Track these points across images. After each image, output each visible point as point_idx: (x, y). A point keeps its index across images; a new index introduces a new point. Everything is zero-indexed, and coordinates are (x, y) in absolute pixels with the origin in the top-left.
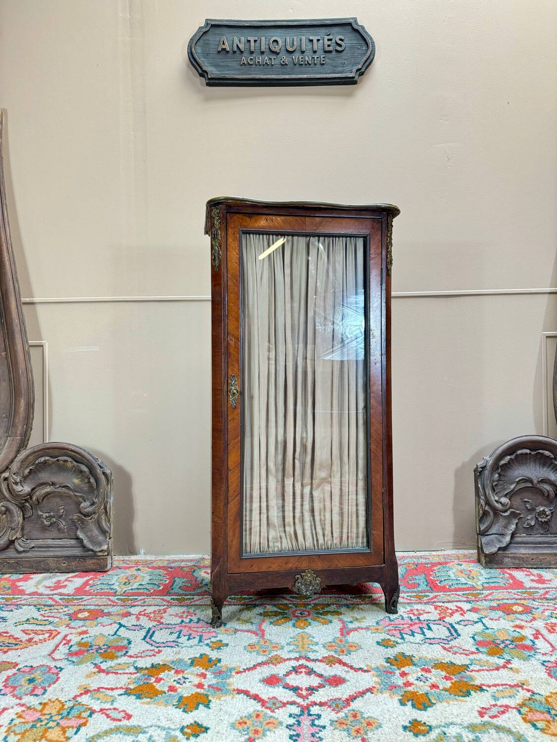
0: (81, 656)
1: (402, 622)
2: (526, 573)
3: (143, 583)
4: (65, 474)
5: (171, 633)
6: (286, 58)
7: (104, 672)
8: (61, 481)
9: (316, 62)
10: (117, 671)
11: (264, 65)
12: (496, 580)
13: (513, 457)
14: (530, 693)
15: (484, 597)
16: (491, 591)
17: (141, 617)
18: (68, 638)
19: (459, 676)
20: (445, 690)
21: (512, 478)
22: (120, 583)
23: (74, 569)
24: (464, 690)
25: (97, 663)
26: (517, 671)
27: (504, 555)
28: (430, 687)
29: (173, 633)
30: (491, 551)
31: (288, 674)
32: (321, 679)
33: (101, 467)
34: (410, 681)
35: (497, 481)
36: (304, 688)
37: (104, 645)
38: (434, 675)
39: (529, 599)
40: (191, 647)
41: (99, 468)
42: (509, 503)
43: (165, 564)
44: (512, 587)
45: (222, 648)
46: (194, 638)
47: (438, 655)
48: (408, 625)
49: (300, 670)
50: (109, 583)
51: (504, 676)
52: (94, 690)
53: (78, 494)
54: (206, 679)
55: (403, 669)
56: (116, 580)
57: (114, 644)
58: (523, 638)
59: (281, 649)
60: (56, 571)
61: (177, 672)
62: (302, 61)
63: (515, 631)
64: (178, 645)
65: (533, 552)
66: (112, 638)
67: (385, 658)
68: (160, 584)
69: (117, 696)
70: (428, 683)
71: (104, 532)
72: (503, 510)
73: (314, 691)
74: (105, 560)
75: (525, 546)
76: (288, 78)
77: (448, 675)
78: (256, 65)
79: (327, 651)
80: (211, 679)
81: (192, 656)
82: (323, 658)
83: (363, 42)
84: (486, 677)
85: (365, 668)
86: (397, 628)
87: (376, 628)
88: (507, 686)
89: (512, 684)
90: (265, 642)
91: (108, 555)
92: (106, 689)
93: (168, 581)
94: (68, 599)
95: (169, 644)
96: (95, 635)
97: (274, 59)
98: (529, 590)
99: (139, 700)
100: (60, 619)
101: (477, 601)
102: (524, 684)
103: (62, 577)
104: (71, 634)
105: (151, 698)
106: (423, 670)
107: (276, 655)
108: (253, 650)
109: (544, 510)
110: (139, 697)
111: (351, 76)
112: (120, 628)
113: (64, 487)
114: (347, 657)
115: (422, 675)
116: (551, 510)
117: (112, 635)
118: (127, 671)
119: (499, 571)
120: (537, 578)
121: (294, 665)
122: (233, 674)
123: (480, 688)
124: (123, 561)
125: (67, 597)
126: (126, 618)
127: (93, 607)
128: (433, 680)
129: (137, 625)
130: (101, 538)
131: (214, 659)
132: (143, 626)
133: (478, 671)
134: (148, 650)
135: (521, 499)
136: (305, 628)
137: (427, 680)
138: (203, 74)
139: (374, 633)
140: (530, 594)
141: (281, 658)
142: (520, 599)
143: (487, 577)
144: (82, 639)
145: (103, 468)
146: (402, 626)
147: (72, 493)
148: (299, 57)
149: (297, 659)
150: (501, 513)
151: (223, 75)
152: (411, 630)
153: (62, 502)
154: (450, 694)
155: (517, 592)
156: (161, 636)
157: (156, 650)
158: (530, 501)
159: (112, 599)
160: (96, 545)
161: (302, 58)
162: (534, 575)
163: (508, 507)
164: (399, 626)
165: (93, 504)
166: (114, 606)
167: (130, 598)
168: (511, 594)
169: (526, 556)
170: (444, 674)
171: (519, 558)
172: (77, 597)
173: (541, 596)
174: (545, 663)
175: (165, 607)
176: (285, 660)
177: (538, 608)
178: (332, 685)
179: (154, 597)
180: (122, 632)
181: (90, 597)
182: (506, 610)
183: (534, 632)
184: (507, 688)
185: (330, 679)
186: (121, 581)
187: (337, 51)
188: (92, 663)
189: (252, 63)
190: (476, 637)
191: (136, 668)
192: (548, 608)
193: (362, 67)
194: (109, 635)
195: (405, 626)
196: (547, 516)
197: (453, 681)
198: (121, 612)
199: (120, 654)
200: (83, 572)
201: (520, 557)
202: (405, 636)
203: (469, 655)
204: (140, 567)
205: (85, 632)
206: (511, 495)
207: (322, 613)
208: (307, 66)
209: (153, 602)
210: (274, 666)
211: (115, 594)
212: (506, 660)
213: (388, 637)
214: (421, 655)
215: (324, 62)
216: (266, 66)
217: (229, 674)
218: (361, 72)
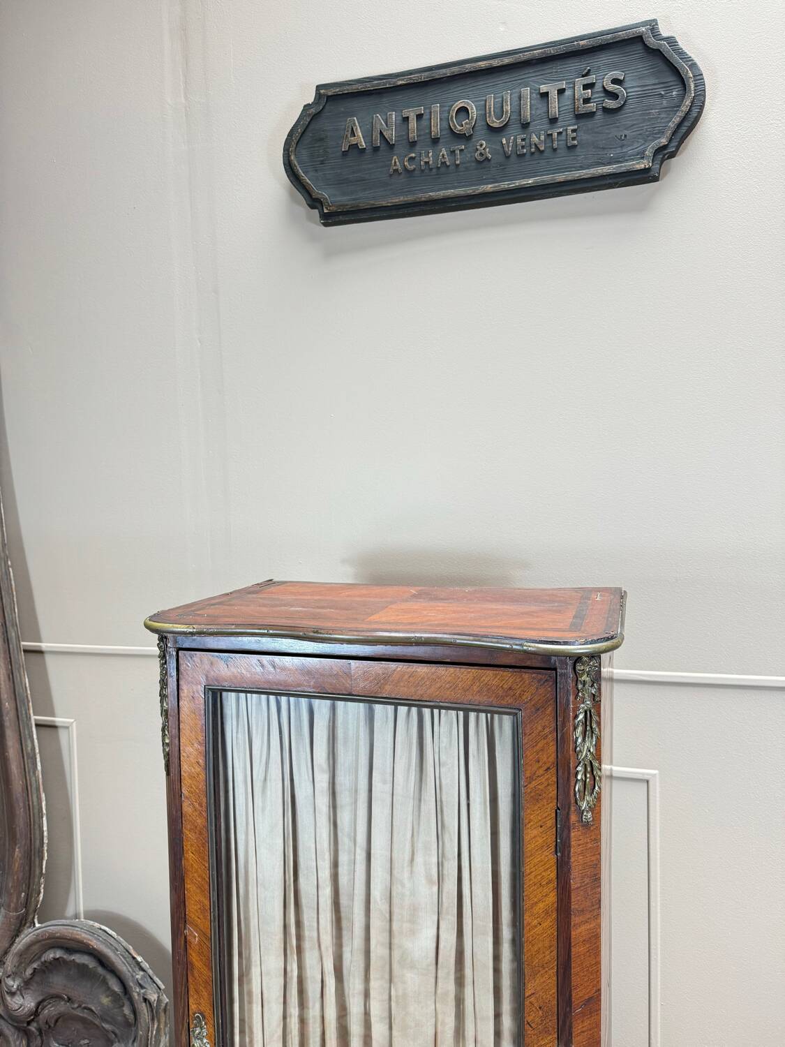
6: (484, 145)
8: (82, 999)
9: (556, 145)
11: (438, 168)
33: (141, 988)
41: (138, 989)
53: (107, 1026)
76: (491, 190)
78: (423, 171)
83: (671, 79)
97: (461, 150)
111: (642, 166)
113: (85, 1008)
138: (314, 202)
145: (145, 988)
147: (98, 1023)
148: (515, 140)
151: (354, 203)
153: (85, 1032)
161: (523, 140)
187: (606, 111)
189: (413, 167)
193: (670, 140)
208: (537, 155)
215: (576, 142)
216: (443, 170)
218: (666, 153)
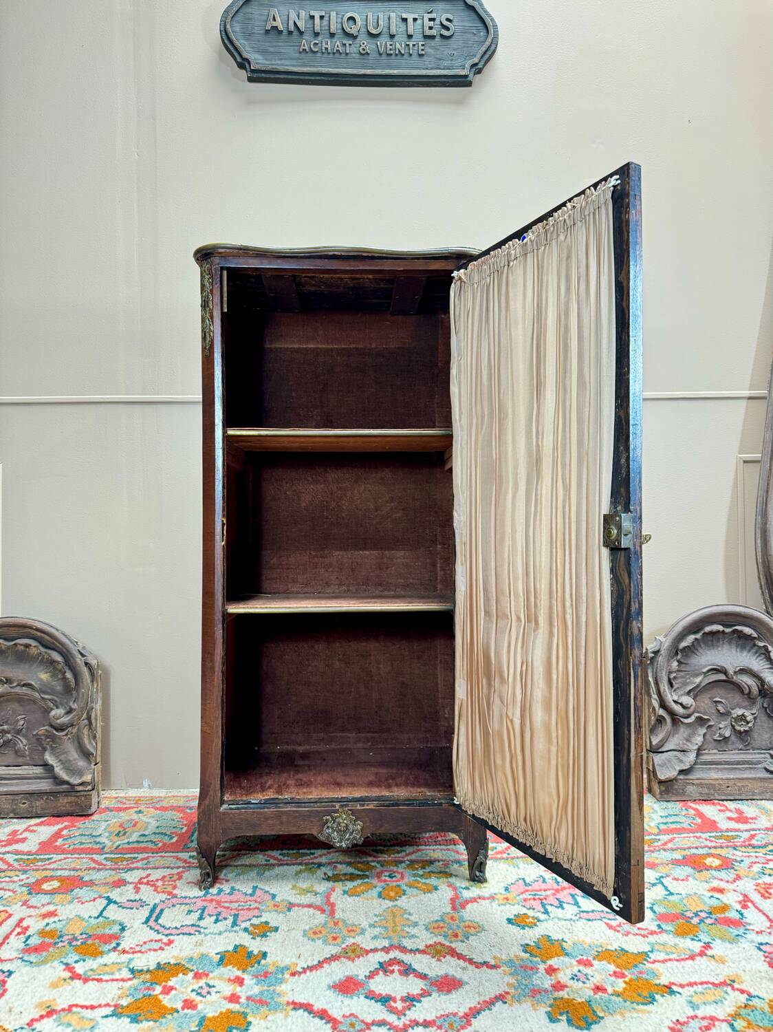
0: (44, 954)
1: (544, 886)
2: (719, 807)
3: (146, 833)
4: (27, 666)
5: (189, 912)
6: (365, 43)
7: (80, 979)
8: (21, 678)
9: (411, 52)
10: (102, 977)
11: (334, 53)
12: (677, 819)
13: (698, 636)
14: (745, 996)
15: (663, 845)
16: (671, 836)
17: (142, 887)
18: (24, 924)
19: (635, 970)
20: (617, 994)
21: (697, 667)
22: (111, 833)
23: (39, 812)
24: (645, 993)
25: (69, 962)
26: (722, 961)
27: (688, 781)
28: (593, 990)
29: (192, 911)
30: (667, 776)
31: (372, 975)
32: (425, 982)
33: (83, 655)
34: (562, 981)
35: (675, 672)
36: (398, 997)
37: (81, 934)
38: (596, 970)
39: (727, 847)
40: (220, 933)
41: (80, 657)
42: (694, 704)
43: (181, 803)
44: (701, 828)
45: (268, 934)
46: (225, 919)
47: (601, 937)
48: (553, 892)
49: (391, 968)
50: (94, 834)
51: (703, 969)
52: (63, 1010)
53: (46, 697)
54: (244, 987)
55: (549, 962)
56: (105, 829)
57: (99, 932)
58: (725, 908)
59: (361, 933)
60: (12, 815)
61: (197, 976)
62: (391, 50)
63: (712, 897)
64: (199, 932)
65: (728, 776)
66: (93, 921)
67: (522, 945)
68: (173, 833)
69: (99, 1019)
70: (590, 984)
71: (87, 755)
72: (684, 714)
73: (415, 1003)
74: (89, 798)
75: (716, 768)
76: (369, 74)
77: (618, 970)
78: (323, 53)
79: (433, 935)
80: (251, 987)
81: (221, 949)
82: (427, 946)
83: (480, 25)
84: (676, 971)
85: (493, 962)
86: (537, 897)
87: (505, 896)
88: (710, 986)
89: (716, 982)
90: (336, 924)
91: (93, 789)
92: (82, 1007)
93: (185, 829)
94: (28, 859)
95: (186, 930)
96: (67, 918)
97: (350, 45)
98: (726, 834)
99: (135, 1025)
100: (14, 892)
101: (653, 852)
102: (734, 981)
103: (19, 825)
104: (30, 916)
105: (156, 1022)
106: (580, 962)
107: (354, 944)
108: (317, 936)
109: (743, 715)
110: (135, 1020)
111: (463, 74)
112: (108, 905)
113: (24, 685)
114: (464, 944)
115: (579, 971)
116: (753, 714)
117: (95, 918)
118: (117, 976)
119: (679, 805)
120: (735, 815)
121: (381, 960)
122: (287, 976)
123: (668, 989)
124: (116, 798)
125: (26, 857)
126: (118, 889)
127: (66, 873)
128: (597, 979)
129: (135, 901)
130: (82, 763)
131: (256, 952)
132: (145, 902)
133: (664, 961)
134: (152, 941)
135: (710, 698)
136: (396, 900)
137: (588, 979)
138: (243, 64)
139: (502, 904)
140: (728, 838)
141: (361, 948)
142: (715, 847)
143: (663, 815)
144: (48, 924)
145: (86, 656)
146: (544, 893)
147: (36, 695)
148: (386, 44)
149: (386, 950)
150: (682, 720)
151: (274, 66)
152: (557, 899)
153: (21, 709)
154: (625, 1002)
155: (710, 837)
156: (172, 918)
157: (165, 940)
158: (723, 701)
159: (96, 859)
160: (74, 774)
161: (391, 45)
162: (731, 811)
163: (691, 710)
164: (539, 893)
165: (70, 711)
166: (99, 870)
167: (125, 856)
168: (701, 840)
169: (718, 782)
170: (612, 968)
171: (709, 786)
172: (42, 857)
173: (744, 842)
174: (761, 947)
175: (181, 870)
176: (367, 952)
177: (742, 861)
178: (442, 991)
179: (163, 854)
180: (113, 913)
181: (63, 856)
182: (696, 863)
183: (741, 898)
184: (710, 988)
185: (438, 981)
186: (112, 830)
187: (442, 36)
188: (62, 962)
189: (316, 50)
190: (655, 908)
191: (132, 971)
192: (757, 860)
193: (480, 61)
194: (90, 917)
195: (548, 893)
196: (748, 723)
197: (627, 979)
198: (111, 880)
199: (107, 947)
200: (53, 816)
201: (710, 784)
202: (549, 908)
203: (647, 937)
204: (142, 808)
205: (52, 914)
206: (696, 692)
207: (422, 875)
208: (399, 56)
209: (162, 862)
210: (350, 963)
211: (101, 851)
212: (704, 943)
213: (525, 911)
214: (576, 938)
215: (424, 52)
216: (337, 55)
217: (280, 976)
218: (478, 69)
